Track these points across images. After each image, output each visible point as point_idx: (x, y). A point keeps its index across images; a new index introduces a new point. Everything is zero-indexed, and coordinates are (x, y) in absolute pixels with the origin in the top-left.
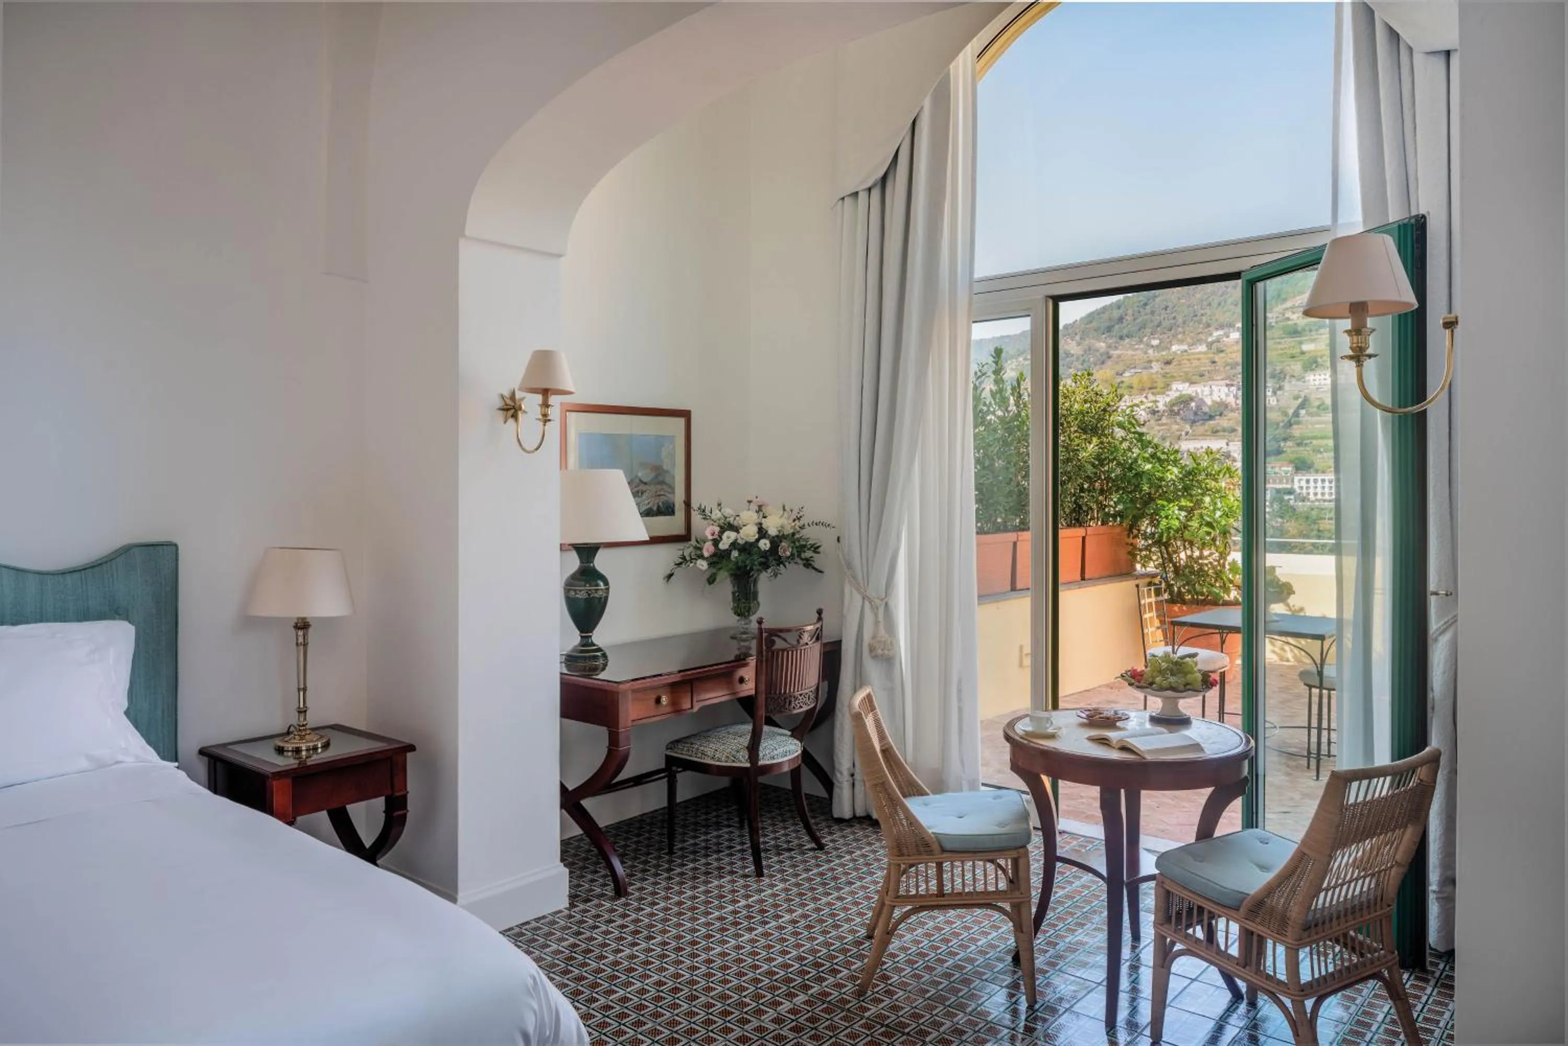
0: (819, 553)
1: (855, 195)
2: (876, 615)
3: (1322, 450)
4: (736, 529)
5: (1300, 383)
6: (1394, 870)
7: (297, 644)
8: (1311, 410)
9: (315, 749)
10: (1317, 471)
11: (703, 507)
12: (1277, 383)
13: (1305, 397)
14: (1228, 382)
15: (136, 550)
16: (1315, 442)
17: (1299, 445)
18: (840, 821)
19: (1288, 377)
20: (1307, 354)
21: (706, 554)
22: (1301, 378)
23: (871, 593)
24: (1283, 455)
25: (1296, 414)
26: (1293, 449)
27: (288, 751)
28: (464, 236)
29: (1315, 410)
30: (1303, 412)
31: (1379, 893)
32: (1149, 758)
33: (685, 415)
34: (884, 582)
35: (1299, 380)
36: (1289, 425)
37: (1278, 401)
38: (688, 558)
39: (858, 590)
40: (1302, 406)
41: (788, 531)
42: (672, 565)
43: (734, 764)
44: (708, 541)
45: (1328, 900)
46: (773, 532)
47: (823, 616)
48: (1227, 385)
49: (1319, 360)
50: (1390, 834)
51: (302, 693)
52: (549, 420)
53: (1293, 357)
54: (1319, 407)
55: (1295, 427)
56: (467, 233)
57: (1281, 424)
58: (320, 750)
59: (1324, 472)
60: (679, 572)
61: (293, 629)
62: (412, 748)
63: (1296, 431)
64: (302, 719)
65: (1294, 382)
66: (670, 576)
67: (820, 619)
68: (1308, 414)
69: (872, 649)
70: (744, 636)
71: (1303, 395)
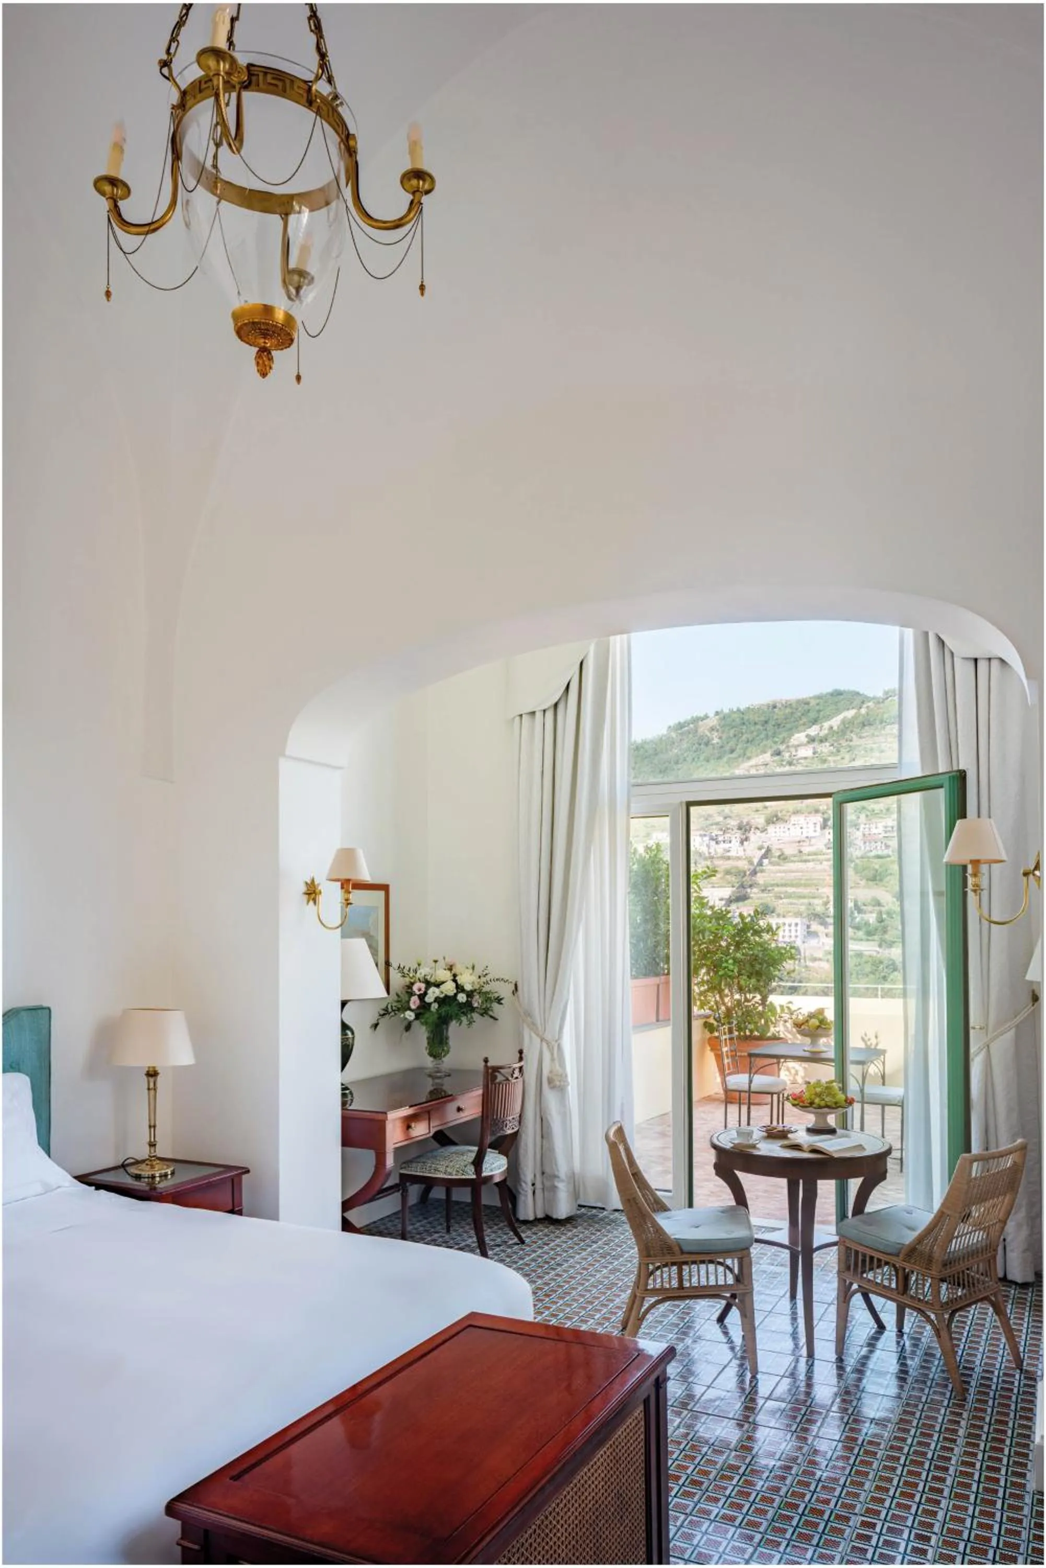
0: (501, 1004)
1: (533, 713)
2: (552, 1054)
3: (782, 896)
4: (438, 985)
5: (763, 835)
6: (997, 1225)
7: (149, 1089)
8: (773, 859)
9: (166, 1175)
10: (778, 915)
11: (402, 966)
12: (744, 834)
13: (768, 847)
14: (702, 832)
15: (23, 1013)
16: (776, 889)
17: (763, 891)
18: (525, 1222)
19: (752, 829)
20: (769, 809)
21: (413, 1007)
22: (764, 830)
23: (548, 1036)
24: (749, 901)
25: (760, 864)
26: (758, 895)
27: (144, 1178)
28: (284, 755)
29: (776, 859)
30: (766, 861)
31: (988, 1242)
32: (836, 1155)
33: (385, 888)
34: (557, 1028)
35: (762, 832)
36: (754, 873)
37: (744, 850)
38: (390, 1010)
39: (538, 1035)
40: (765, 856)
41: (477, 987)
42: (377, 1016)
43: (463, 1177)
44: (415, 995)
45: (957, 1246)
46: (468, 987)
47: (523, 1055)
48: (701, 835)
49: (779, 815)
50: (996, 1199)
51: (152, 1130)
52: (351, 904)
53: (757, 811)
54: (779, 857)
55: (759, 875)
56: (287, 753)
57: (748, 873)
58: (169, 1177)
59: (784, 916)
60: (383, 1022)
61: (145, 1078)
62: (248, 1171)
63: (760, 879)
64: (152, 1151)
65: (758, 832)
66: (376, 1026)
67: (521, 1059)
68: (771, 863)
69: (550, 1081)
70: (438, 1074)
71: (766, 845)
